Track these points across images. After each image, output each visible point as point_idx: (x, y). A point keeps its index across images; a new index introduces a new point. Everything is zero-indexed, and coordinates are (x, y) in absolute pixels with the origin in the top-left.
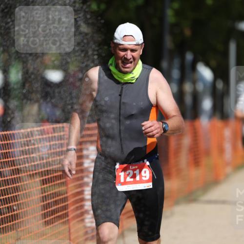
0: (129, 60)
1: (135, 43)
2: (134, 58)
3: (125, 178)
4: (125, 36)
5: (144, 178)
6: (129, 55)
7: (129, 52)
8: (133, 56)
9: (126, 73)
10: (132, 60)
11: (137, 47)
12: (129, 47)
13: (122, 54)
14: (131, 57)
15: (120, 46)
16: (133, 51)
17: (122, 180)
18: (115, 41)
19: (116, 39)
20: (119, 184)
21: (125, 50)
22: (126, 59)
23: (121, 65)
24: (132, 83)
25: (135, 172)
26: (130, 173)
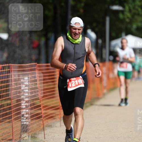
0: (77, 34)
1: (80, 26)
2: (79, 33)
3: (71, 85)
4: (76, 23)
6: (77, 31)
7: (77, 30)
8: (79, 32)
9: (76, 39)
11: (81, 28)
12: (78, 28)
13: (74, 31)
14: (78, 32)
15: (74, 27)
16: (79, 30)
17: (70, 86)
18: (71, 25)
19: (71, 24)
21: (76, 29)
22: (76, 33)
23: (73, 36)
24: (78, 44)
25: (75, 82)
26: (73, 82)
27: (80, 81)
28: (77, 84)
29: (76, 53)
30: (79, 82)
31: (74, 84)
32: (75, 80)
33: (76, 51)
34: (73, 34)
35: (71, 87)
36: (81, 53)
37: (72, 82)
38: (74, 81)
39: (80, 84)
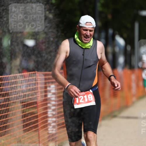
0: (88, 36)
1: (92, 27)
2: (91, 35)
3: (79, 101)
4: (87, 22)
5: (90, 100)
9: (86, 43)
11: (93, 29)
14: (89, 34)
15: (84, 28)
16: (91, 31)
17: (77, 101)
18: (81, 25)
20: (76, 104)
21: (86, 30)
24: (89, 49)
25: (84, 97)
26: (81, 97)
28: (86, 100)
29: (86, 59)
30: (89, 98)
31: (83, 100)
32: (83, 95)
33: (85, 58)
34: (83, 36)
35: (78, 104)
36: (91, 60)
37: (80, 97)
38: (82, 97)
39: (91, 101)
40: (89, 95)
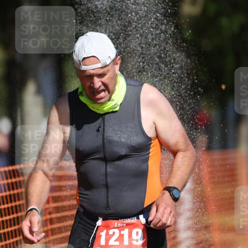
0: (98, 89)
3: (108, 240)
6: (97, 82)
10: (103, 87)
17: (103, 241)
25: (122, 232)
26: (114, 233)
27: (137, 233)
32: (121, 229)
37: (111, 232)
38: (117, 231)
40: (135, 231)
